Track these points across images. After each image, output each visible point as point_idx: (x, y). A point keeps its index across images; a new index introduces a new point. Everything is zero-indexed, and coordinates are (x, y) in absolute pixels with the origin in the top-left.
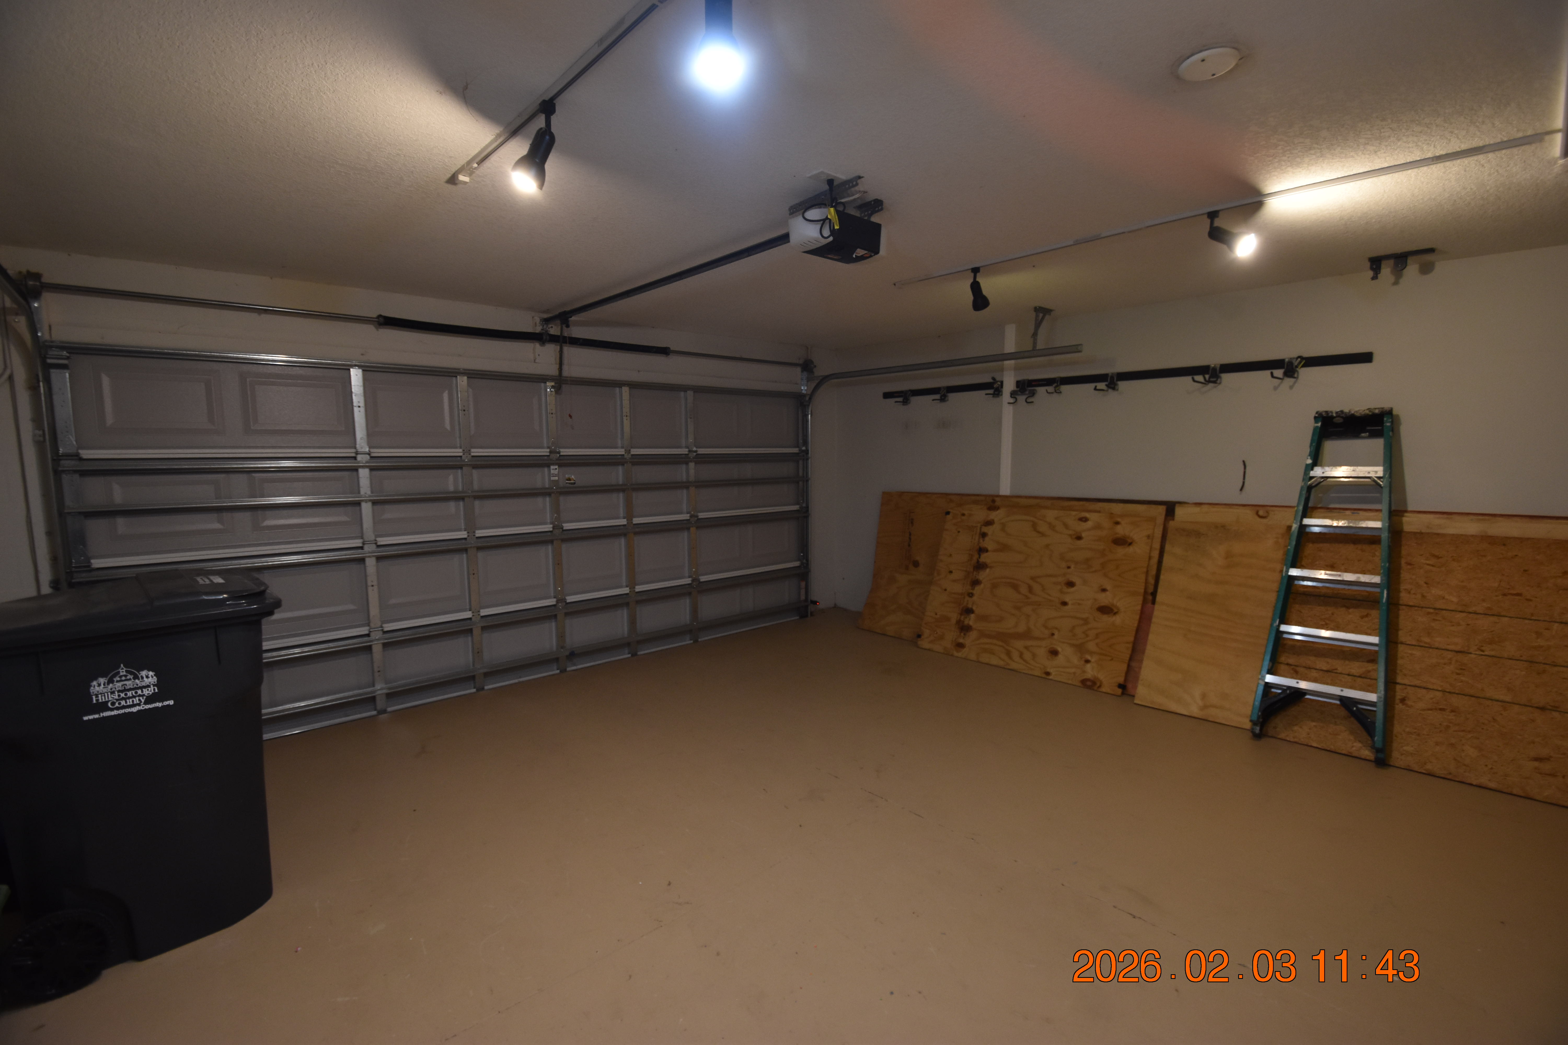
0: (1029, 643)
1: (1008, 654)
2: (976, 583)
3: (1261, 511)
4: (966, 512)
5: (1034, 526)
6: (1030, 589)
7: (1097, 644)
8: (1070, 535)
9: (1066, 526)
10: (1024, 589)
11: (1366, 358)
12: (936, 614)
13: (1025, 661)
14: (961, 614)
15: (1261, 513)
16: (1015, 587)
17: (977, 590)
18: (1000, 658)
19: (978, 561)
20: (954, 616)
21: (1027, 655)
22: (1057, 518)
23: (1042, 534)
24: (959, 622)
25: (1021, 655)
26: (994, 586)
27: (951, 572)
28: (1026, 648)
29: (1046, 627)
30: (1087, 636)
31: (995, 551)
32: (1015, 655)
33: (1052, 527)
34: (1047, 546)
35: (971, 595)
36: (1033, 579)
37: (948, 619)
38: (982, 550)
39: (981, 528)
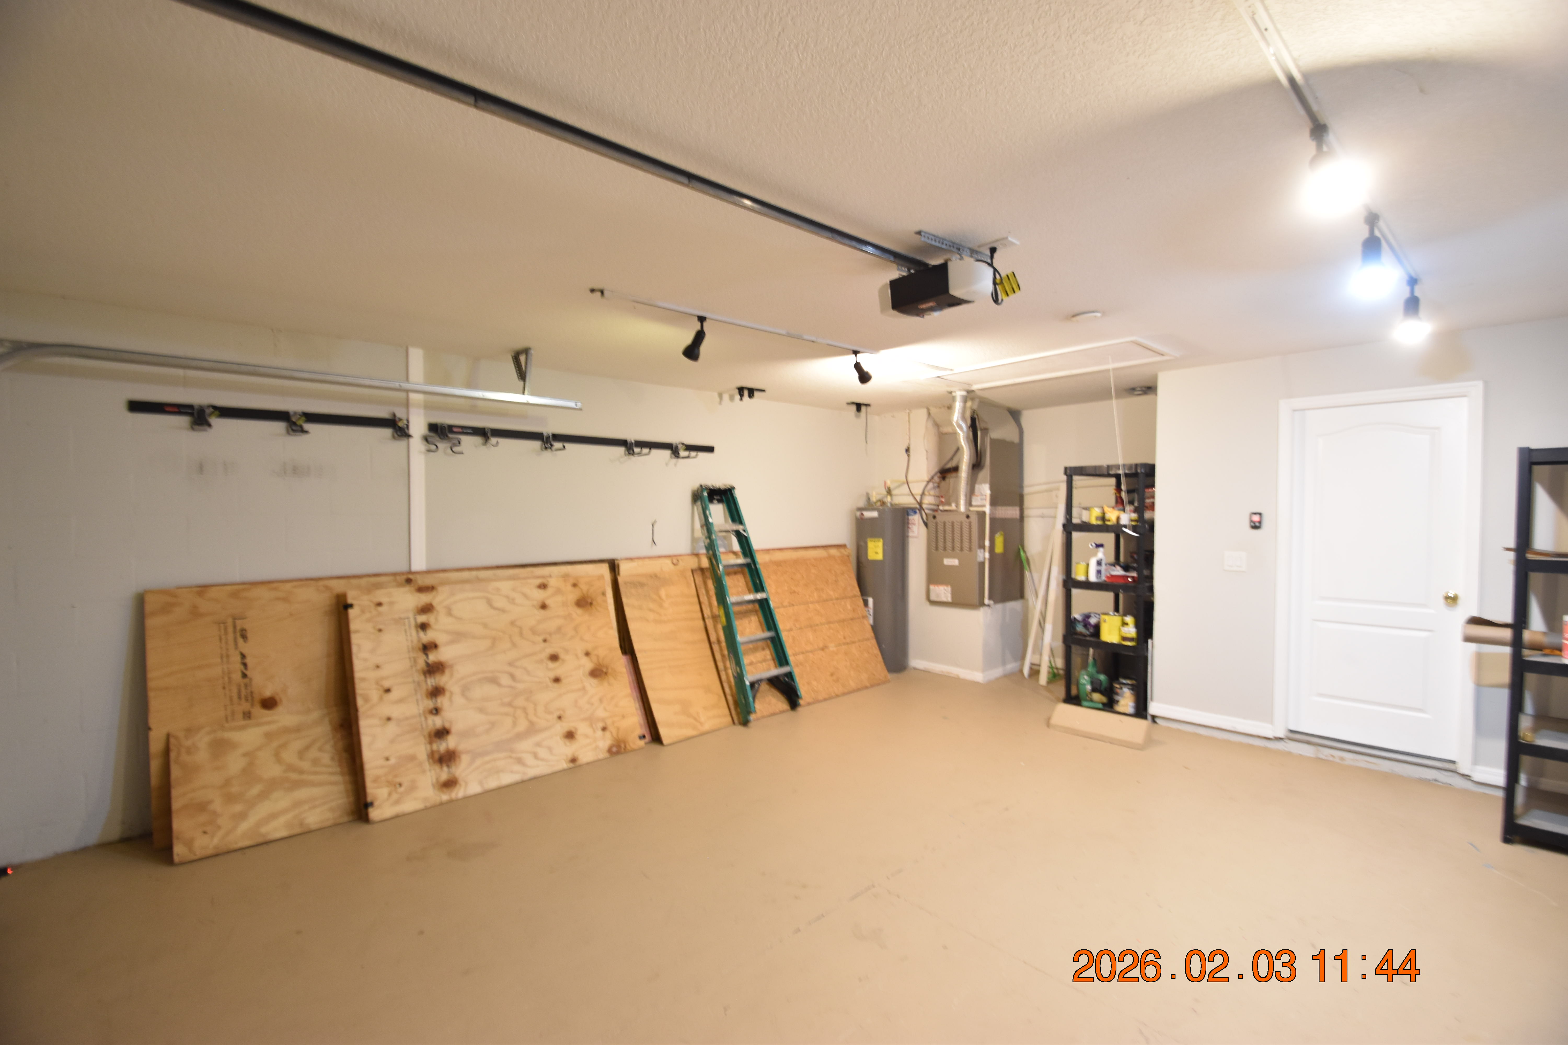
0: (537, 738)
1: (520, 761)
2: (436, 692)
3: (674, 559)
4: (383, 600)
5: (489, 602)
6: (512, 677)
7: (605, 709)
8: (534, 606)
9: (525, 596)
10: (505, 680)
11: (710, 449)
12: (387, 759)
13: (542, 760)
14: (431, 743)
15: (675, 561)
16: (494, 681)
17: (443, 701)
18: (512, 772)
19: (428, 664)
20: (421, 750)
21: (542, 753)
22: (514, 590)
23: (503, 611)
24: (432, 755)
25: (536, 756)
26: (465, 690)
27: (388, 691)
28: (538, 745)
29: (550, 713)
30: (592, 704)
31: (452, 642)
32: (529, 760)
33: (512, 601)
34: (513, 623)
35: (436, 711)
36: (511, 664)
37: (412, 758)
38: (428, 648)
39: (415, 619)
